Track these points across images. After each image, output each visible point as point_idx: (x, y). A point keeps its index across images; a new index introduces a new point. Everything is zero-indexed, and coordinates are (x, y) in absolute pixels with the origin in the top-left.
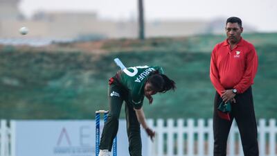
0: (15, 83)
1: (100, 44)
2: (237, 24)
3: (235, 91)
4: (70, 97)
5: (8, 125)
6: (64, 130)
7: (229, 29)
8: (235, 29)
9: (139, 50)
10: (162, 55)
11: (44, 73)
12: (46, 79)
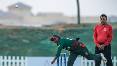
0: (27, 41)
1: (62, 26)
2: (105, 17)
3: (105, 45)
4: (50, 48)
5: (24, 59)
6: (47, 61)
7: (101, 19)
8: (104, 19)
9: (78, 28)
10: (87, 30)
11: (39, 38)
12: (40, 40)
